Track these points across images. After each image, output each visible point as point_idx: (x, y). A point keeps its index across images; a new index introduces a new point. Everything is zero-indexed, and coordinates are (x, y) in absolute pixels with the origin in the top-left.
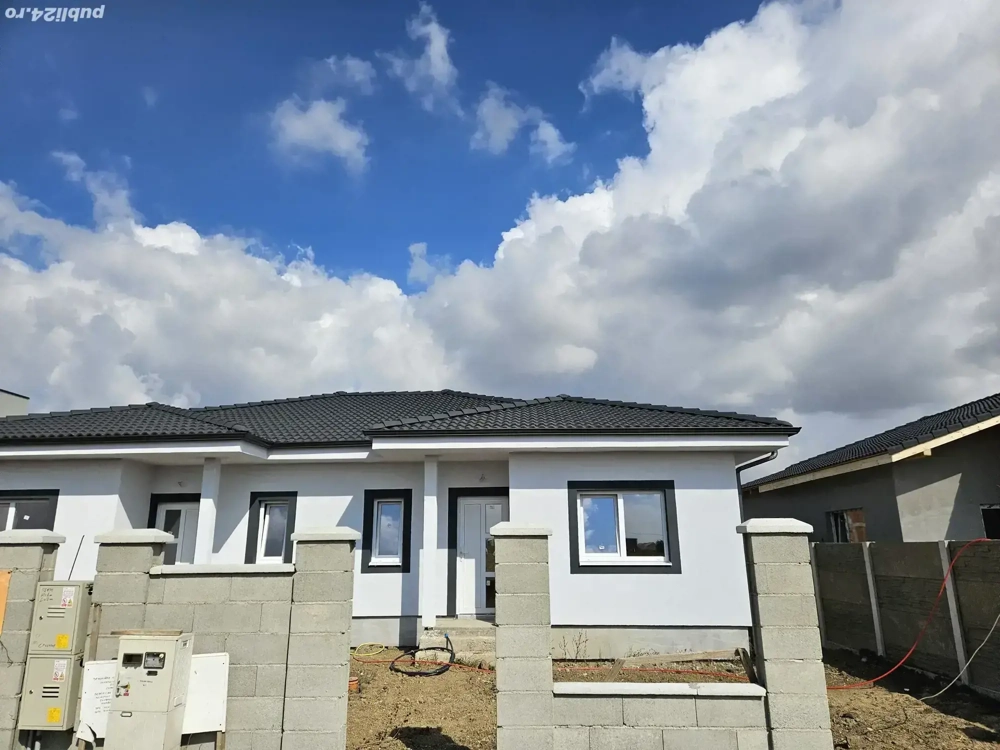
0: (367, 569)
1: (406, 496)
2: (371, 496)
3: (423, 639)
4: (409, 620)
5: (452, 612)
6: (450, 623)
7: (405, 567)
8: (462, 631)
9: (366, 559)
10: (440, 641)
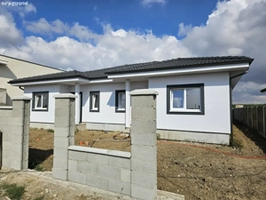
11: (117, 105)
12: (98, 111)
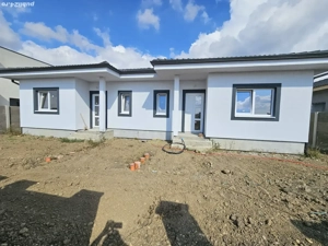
0: (155, 116)
1: (168, 92)
2: (156, 92)
3: (174, 140)
4: (169, 133)
5: (183, 131)
6: (182, 134)
7: (168, 116)
8: (187, 138)
9: (155, 113)
10: (180, 141)
11: (155, 108)
12: (130, 115)
